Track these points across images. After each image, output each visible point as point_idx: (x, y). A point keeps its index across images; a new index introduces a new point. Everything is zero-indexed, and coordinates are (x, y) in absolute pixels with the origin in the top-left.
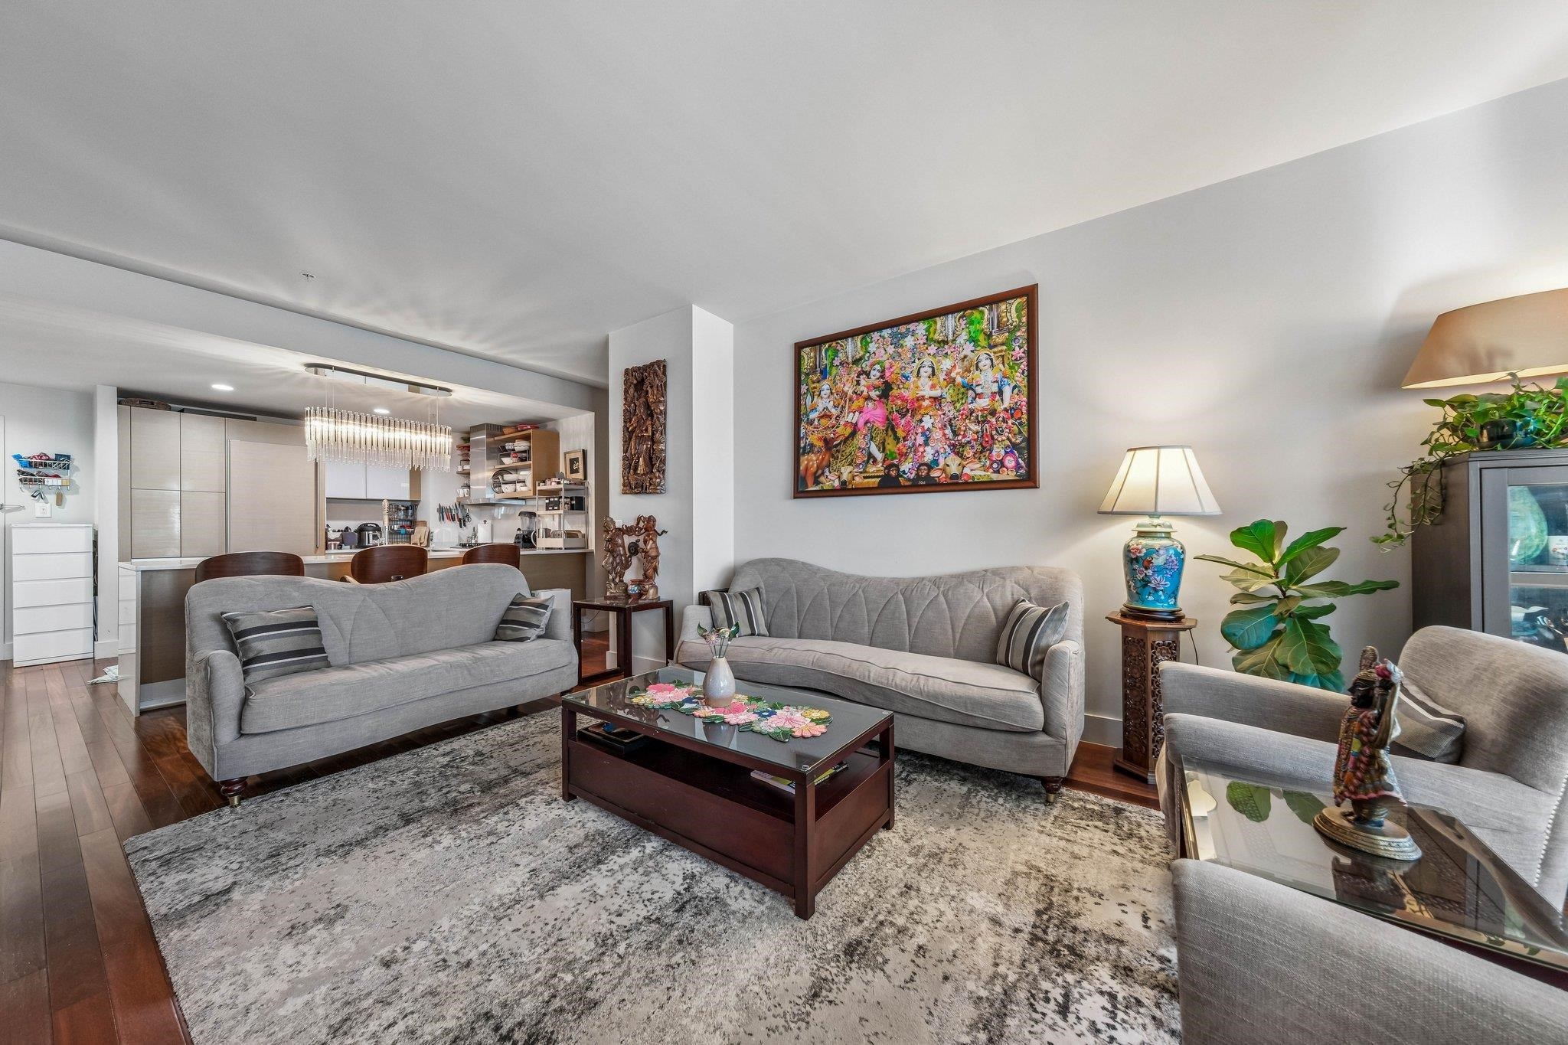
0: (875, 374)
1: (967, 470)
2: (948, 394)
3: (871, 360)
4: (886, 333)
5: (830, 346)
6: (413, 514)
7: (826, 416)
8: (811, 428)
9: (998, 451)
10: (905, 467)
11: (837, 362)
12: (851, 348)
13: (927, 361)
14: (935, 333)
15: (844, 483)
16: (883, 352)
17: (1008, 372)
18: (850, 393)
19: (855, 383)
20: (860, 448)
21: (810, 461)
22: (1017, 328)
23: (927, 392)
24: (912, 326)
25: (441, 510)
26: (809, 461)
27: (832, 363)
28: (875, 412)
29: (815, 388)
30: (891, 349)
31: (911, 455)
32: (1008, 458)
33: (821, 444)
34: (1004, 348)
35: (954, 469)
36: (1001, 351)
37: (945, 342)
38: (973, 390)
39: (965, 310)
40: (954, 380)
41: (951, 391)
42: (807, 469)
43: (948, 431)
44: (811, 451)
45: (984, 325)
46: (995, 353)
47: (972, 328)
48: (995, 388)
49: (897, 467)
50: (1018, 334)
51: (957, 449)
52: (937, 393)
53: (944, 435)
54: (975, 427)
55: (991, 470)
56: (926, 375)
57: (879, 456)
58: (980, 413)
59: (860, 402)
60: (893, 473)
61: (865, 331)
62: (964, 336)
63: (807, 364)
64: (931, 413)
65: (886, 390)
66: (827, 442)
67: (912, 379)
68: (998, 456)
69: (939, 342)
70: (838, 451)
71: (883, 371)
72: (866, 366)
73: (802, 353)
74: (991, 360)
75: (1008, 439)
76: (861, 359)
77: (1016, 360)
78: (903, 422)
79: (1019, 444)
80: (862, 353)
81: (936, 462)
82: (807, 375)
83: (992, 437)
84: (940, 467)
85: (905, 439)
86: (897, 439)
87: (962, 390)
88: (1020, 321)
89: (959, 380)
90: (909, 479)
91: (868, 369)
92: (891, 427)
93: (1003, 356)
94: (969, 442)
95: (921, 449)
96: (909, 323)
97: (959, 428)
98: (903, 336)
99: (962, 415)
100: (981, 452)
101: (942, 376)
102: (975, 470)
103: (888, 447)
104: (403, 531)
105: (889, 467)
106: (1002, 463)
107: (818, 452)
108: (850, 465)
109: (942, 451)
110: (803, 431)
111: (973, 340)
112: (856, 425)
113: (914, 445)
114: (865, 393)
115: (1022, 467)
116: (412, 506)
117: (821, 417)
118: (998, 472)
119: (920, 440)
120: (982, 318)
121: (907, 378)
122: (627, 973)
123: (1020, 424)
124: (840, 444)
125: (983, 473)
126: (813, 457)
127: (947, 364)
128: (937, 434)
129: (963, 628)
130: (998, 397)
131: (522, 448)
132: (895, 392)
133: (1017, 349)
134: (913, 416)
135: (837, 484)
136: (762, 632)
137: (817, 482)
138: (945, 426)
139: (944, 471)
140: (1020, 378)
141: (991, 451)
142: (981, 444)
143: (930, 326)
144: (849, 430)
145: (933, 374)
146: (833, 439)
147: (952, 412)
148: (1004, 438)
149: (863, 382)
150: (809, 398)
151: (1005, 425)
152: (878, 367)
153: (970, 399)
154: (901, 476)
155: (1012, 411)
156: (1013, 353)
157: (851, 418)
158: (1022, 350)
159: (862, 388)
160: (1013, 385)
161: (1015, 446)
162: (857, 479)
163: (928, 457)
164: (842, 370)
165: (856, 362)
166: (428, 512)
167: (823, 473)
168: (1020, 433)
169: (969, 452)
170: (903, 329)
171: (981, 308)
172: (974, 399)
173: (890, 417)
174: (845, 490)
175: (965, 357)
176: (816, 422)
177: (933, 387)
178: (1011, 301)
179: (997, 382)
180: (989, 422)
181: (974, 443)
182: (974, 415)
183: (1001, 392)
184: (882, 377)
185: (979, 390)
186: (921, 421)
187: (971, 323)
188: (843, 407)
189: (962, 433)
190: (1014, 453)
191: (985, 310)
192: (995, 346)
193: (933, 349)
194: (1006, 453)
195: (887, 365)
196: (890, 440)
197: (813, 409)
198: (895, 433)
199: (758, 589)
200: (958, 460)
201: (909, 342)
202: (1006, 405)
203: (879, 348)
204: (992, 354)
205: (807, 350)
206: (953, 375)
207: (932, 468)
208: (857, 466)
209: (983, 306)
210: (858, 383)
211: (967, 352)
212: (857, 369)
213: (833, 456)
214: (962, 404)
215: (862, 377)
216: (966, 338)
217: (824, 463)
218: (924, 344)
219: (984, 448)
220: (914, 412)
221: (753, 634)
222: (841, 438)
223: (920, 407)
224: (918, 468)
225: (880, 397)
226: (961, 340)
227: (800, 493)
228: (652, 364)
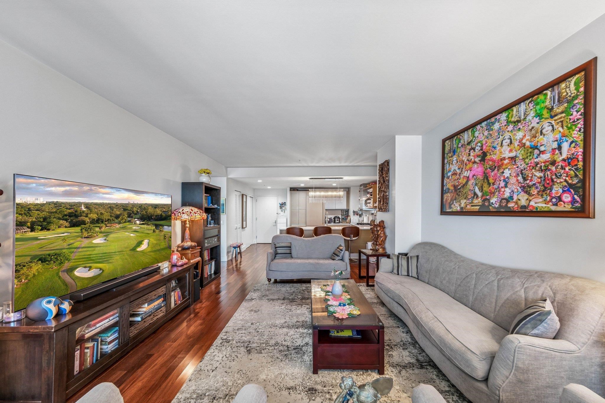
0: (478, 148)
1: (532, 203)
2: (520, 154)
3: (476, 141)
4: (484, 124)
5: (457, 138)
6: (348, 213)
7: (455, 174)
8: (448, 180)
9: (557, 190)
10: (493, 200)
11: (460, 146)
12: (466, 136)
13: (507, 135)
14: (512, 117)
15: (462, 208)
16: (482, 135)
17: (567, 132)
18: (466, 161)
19: (468, 155)
20: (470, 190)
21: (448, 196)
22: (576, 97)
23: (507, 155)
24: (498, 117)
25: (354, 212)
26: (447, 197)
27: (458, 146)
28: (478, 169)
29: (450, 160)
30: (486, 133)
31: (497, 193)
32: (565, 195)
33: (452, 188)
34: (564, 115)
35: (523, 202)
36: (561, 118)
37: (519, 121)
38: (538, 149)
39: (533, 96)
40: (524, 145)
41: (523, 152)
42: (446, 201)
43: (520, 178)
44: (448, 192)
45: (548, 103)
46: (555, 120)
48: (555, 145)
49: (489, 200)
50: (576, 102)
51: (526, 189)
52: (513, 154)
53: (518, 180)
54: (539, 174)
55: (551, 203)
56: (507, 144)
57: (480, 194)
58: (543, 164)
59: (470, 165)
60: (486, 204)
61: (473, 126)
62: (532, 114)
63: (447, 148)
64: (509, 167)
65: (484, 156)
66: (455, 187)
67: (498, 149)
68: (557, 193)
69: (515, 122)
70: (460, 192)
71: (482, 146)
72: (473, 145)
73: (446, 144)
74: (553, 126)
75: (566, 181)
76: (471, 141)
77: (574, 122)
78: (493, 174)
79: (575, 184)
80: (471, 138)
81: (511, 197)
82: (447, 154)
83: (552, 180)
84: (514, 201)
85: (494, 184)
86: (489, 184)
87: (530, 150)
88: (578, 92)
89: (528, 144)
90: (495, 208)
91: (474, 146)
92: (486, 177)
93: (562, 122)
94: (534, 184)
95: (503, 190)
96: (496, 115)
97: (528, 176)
98: (493, 123)
99: (530, 167)
100: (543, 191)
101: (516, 144)
102: (538, 203)
103: (484, 189)
104: (345, 218)
105: (484, 200)
106: (560, 199)
107: (451, 192)
108: (465, 199)
109: (516, 190)
110: (445, 182)
112: (468, 177)
113: (498, 187)
114: (473, 160)
115: (577, 202)
116: (347, 211)
117: (453, 175)
118: (556, 205)
119: (502, 184)
120: (546, 99)
121: (495, 148)
123: (576, 169)
124: (460, 188)
125: (544, 205)
126: (449, 194)
127: (520, 135)
128: (513, 180)
130: (557, 152)
131: (371, 191)
132: (488, 157)
133: (575, 113)
134: (498, 170)
135: (459, 209)
136: (413, 276)
137: (450, 208)
138: (518, 175)
139: (516, 203)
140: (577, 135)
141: (551, 190)
142: (544, 185)
143: (510, 113)
144: (465, 181)
145: (511, 143)
146: (458, 186)
147: (523, 165)
148: (562, 180)
149: (472, 154)
150: (448, 165)
151: (562, 171)
152: (479, 144)
153: (535, 156)
154: (491, 206)
155: (569, 160)
156: (572, 117)
157: (466, 174)
158: (580, 113)
159: (471, 157)
160: (570, 141)
161: (571, 186)
162: (468, 206)
163: (507, 195)
164: (462, 149)
165: (469, 143)
166: (351, 213)
167: (453, 203)
168: (576, 176)
169: (534, 191)
170: (493, 120)
171: (545, 92)
172: (539, 155)
173: (486, 172)
174: (462, 213)
175: (533, 128)
176: (450, 178)
177: (511, 151)
178: (570, 79)
179: (557, 141)
180: (550, 170)
181: (538, 185)
182: (539, 166)
183: (560, 148)
184: (481, 150)
185: (542, 149)
186: (503, 173)
188: (462, 168)
189: (530, 178)
190: (570, 191)
191: (548, 92)
192: (556, 115)
193: (510, 127)
194: (564, 192)
195: (484, 142)
196: (486, 185)
197: (450, 171)
198: (488, 181)
199: (418, 256)
200: (526, 196)
201: (496, 126)
202: (564, 156)
203: (480, 134)
204: (553, 122)
205: (448, 141)
206: (524, 141)
207: (509, 201)
208: (469, 199)
209: (547, 89)
210: (469, 155)
211: (534, 124)
212: (469, 147)
213: (457, 194)
214: (530, 159)
215: (471, 151)
216: (534, 115)
217: (454, 198)
218: (505, 125)
219: (546, 188)
220: (499, 167)
221: (408, 275)
222: (462, 185)
223: (503, 164)
224: (501, 201)
225: (480, 161)
226: (529, 118)
227: (443, 212)
228: (384, 162)
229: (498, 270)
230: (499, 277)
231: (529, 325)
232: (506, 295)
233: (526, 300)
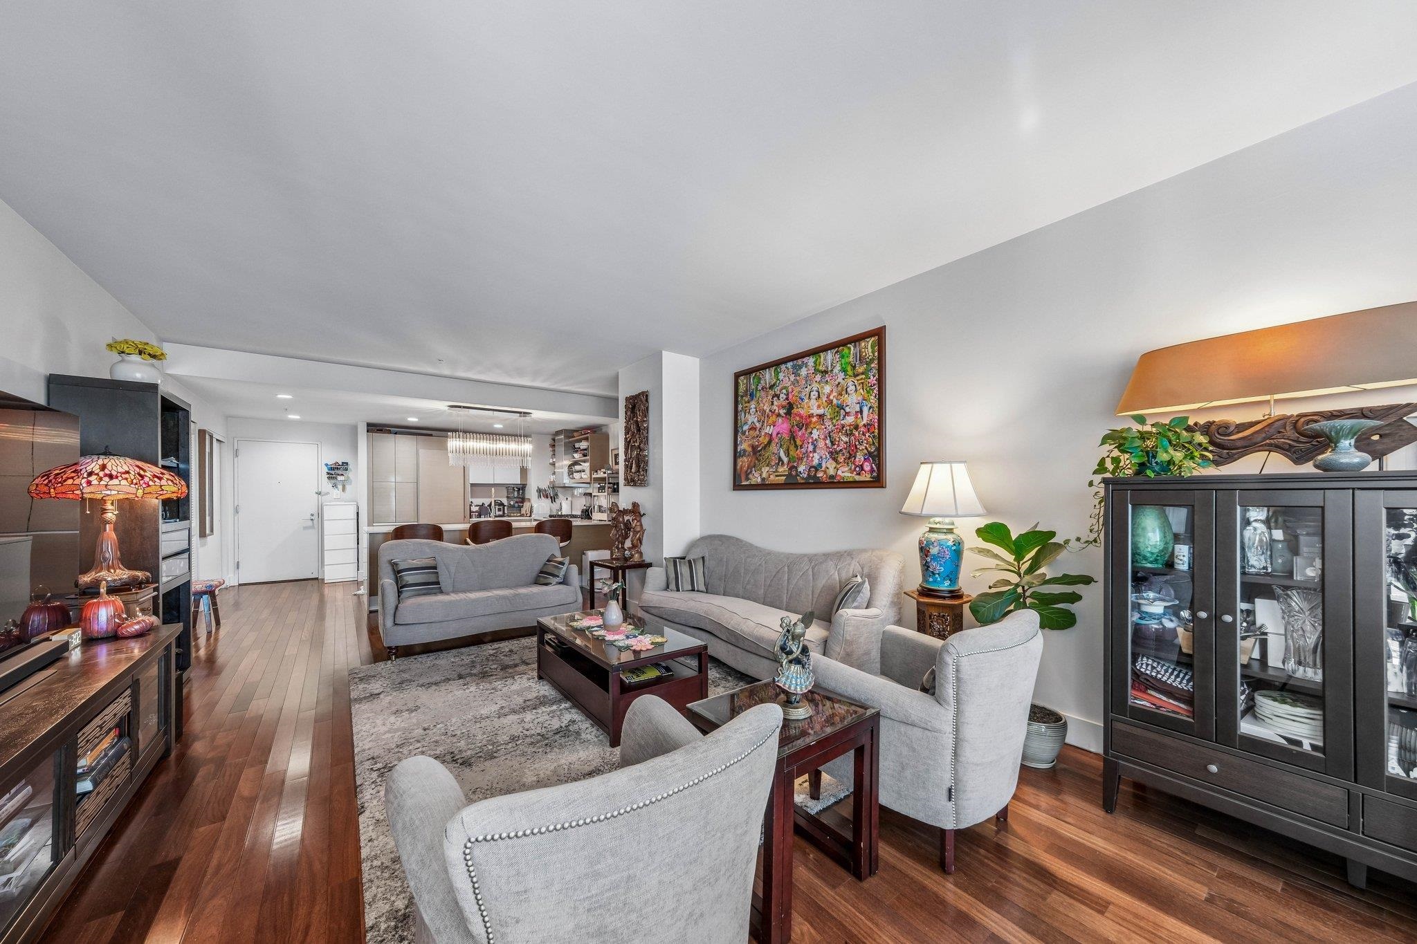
0: (783, 396)
1: (839, 472)
2: (828, 412)
3: (781, 386)
4: (790, 365)
5: (756, 375)
6: (523, 493)
7: (753, 428)
8: (744, 437)
9: (860, 457)
10: (801, 468)
11: (760, 388)
12: (768, 376)
13: (815, 386)
14: (820, 365)
15: (763, 479)
16: (788, 379)
17: (866, 396)
18: (768, 411)
19: (770, 403)
20: (774, 453)
21: (744, 462)
22: (872, 361)
23: (816, 411)
24: (805, 360)
25: (539, 491)
26: (742, 462)
27: (757, 388)
28: (783, 426)
29: (747, 407)
30: (792, 377)
31: (805, 460)
32: (866, 463)
33: (749, 449)
34: (864, 376)
35: (831, 472)
36: (862, 379)
37: (826, 372)
38: (844, 410)
39: (839, 347)
40: (831, 402)
41: (830, 410)
42: (741, 468)
43: (828, 442)
44: (744, 455)
45: (851, 359)
46: (858, 380)
47: (843, 361)
48: (858, 409)
49: (796, 468)
50: (873, 365)
51: (834, 455)
52: (821, 411)
53: (826, 444)
54: (845, 439)
55: (855, 473)
56: (814, 397)
57: (785, 460)
58: (848, 428)
59: (773, 418)
60: (794, 473)
61: (777, 364)
62: (838, 368)
63: (742, 388)
64: (817, 427)
65: (790, 407)
66: (754, 448)
67: (806, 402)
68: (860, 461)
69: (822, 372)
70: (760, 455)
71: (787, 395)
72: (777, 390)
73: (739, 381)
74: (855, 386)
75: (866, 448)
76: (774, 385)
77: (871, 386)
78: (800, 433)
79: (873, 452)
80: (775, 380)
81: (820, 465)
82: (742, 397)
83: (856, 446)
84: (823, 469)
85: (801, 447)
86: (796, 446)
87: (837, 409)
88: (874, 355)
89: (835, 401)
90: (803, 478)
91: (778, 393)
92: (793, 438)
93: (862, 383)
94: (841, 450)
95: (811, 455)
96: (803, 357)
97: (835, 439)
98: (801, 367)
99: (837, 429)
100: (849, 458)
101: (824, 399)
102: (845, 473)
103: (791, 453)
104: (516, 505)
105: (791, 469)
106: (862, 467)
107: (748, 455)
108: (767, 466)
109: (824, 456)
110: (739, 439)
111: (844, 370)
112: (771, 435)
113: (807, 452)
114: (777, 411)
115: (874, 471)
116: (522, 488)
117: (750, 429)
118: (859, 474)
119: (811, 448)
120: (850, 353)
121: (802, 399)
122: (515, 751)
123: (874, 437)
124: (761, 450)
125: (850, 475)
126: (745, 459)
127: (827, 389)
128: (821, 444)
129: (819, 595)
130: (859, 416)
131: (585, 447)
132: (795, 411)
133: (872, 377)
134: (806, 430)
135: (759, 480)
136: (701, 589)
137: (747, 479)
138: (826, 437)
139: (825, 472)
140: (873, 400)
141: (855, 457)
142: (849, 452)
143: (816, 360)
144: (767, 439)
145: (819, 397)
146: (758, 446)
147: (831, 427)
148: (864, 448)
149: (775, 403)
150: (743, 414)
151: (864, 437)
152: (784, 391)
153: (842, 416)
154: (799, 476)
155: (868, 426)
156: (869, 380)
157: (769, 430)
158: (875, 378)
159: (775, 408)
160: (869, 406)
161: (870, 454)
162: (771, 476)
163: (816, 462)
164: (763, 393)
165: (772, 387)
166: (531, 493)
167: (751, 472)
168: (874, 443)
169: (841, 459)
170: (799, 362)
171: (848, 345)
172: (845, 416)
173: (792, 430)
174: (764, 486)
175: (839, 383)
176: (747, 433)
177: (819, 407)
178: (868, 340)
179: (859, 403)
180: (854, 435)
181: (844, 451)
182: (844, 429)
183: (861, 412)
184: (787, 399)
185: (847, 409)
186: (811, 433)
187: (842, 357)
188: (764, 422)
189: (837, 443)
190: (869, 460)
191: (851, 346)
192: (858, 375)
193: (818, 377)
194: (865, 459)
195: (790, 390)
196: (792, 448)
197: (746, 423)
198: (795, 442)
199: (703, 558)
200: (834, 464)
201: (804, 372)
202: (865, 422)
203: (785, 377)
204: (856, 382)
205: (742, 378)
206: (831, 397)
207: (818, 470)
208: (772, 467)
209: (850, 344)
210: (772, 404)
211: (840, 380)
212: (772, 392)
213: (757, 459)
214: (837, 420)
215: (775, 399)
216: (839, 368)
217: (752, 464)
218: (813, 373)
219: (851, 455)
220: (807, 425)
221: (693, 590)
222: (763, 445)
223: (811, 422)
224: (809, 470)
225: (786, 414)
226: (836, 370)
227: (737, 486)
228: (639, 394)
229: (811, 558)
230: (812, 564)
231: (850, 600)
232: (821, 582)
233: (840, 581)
